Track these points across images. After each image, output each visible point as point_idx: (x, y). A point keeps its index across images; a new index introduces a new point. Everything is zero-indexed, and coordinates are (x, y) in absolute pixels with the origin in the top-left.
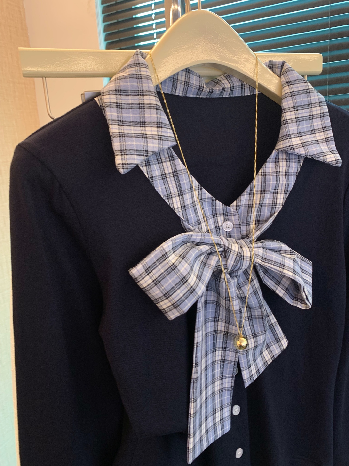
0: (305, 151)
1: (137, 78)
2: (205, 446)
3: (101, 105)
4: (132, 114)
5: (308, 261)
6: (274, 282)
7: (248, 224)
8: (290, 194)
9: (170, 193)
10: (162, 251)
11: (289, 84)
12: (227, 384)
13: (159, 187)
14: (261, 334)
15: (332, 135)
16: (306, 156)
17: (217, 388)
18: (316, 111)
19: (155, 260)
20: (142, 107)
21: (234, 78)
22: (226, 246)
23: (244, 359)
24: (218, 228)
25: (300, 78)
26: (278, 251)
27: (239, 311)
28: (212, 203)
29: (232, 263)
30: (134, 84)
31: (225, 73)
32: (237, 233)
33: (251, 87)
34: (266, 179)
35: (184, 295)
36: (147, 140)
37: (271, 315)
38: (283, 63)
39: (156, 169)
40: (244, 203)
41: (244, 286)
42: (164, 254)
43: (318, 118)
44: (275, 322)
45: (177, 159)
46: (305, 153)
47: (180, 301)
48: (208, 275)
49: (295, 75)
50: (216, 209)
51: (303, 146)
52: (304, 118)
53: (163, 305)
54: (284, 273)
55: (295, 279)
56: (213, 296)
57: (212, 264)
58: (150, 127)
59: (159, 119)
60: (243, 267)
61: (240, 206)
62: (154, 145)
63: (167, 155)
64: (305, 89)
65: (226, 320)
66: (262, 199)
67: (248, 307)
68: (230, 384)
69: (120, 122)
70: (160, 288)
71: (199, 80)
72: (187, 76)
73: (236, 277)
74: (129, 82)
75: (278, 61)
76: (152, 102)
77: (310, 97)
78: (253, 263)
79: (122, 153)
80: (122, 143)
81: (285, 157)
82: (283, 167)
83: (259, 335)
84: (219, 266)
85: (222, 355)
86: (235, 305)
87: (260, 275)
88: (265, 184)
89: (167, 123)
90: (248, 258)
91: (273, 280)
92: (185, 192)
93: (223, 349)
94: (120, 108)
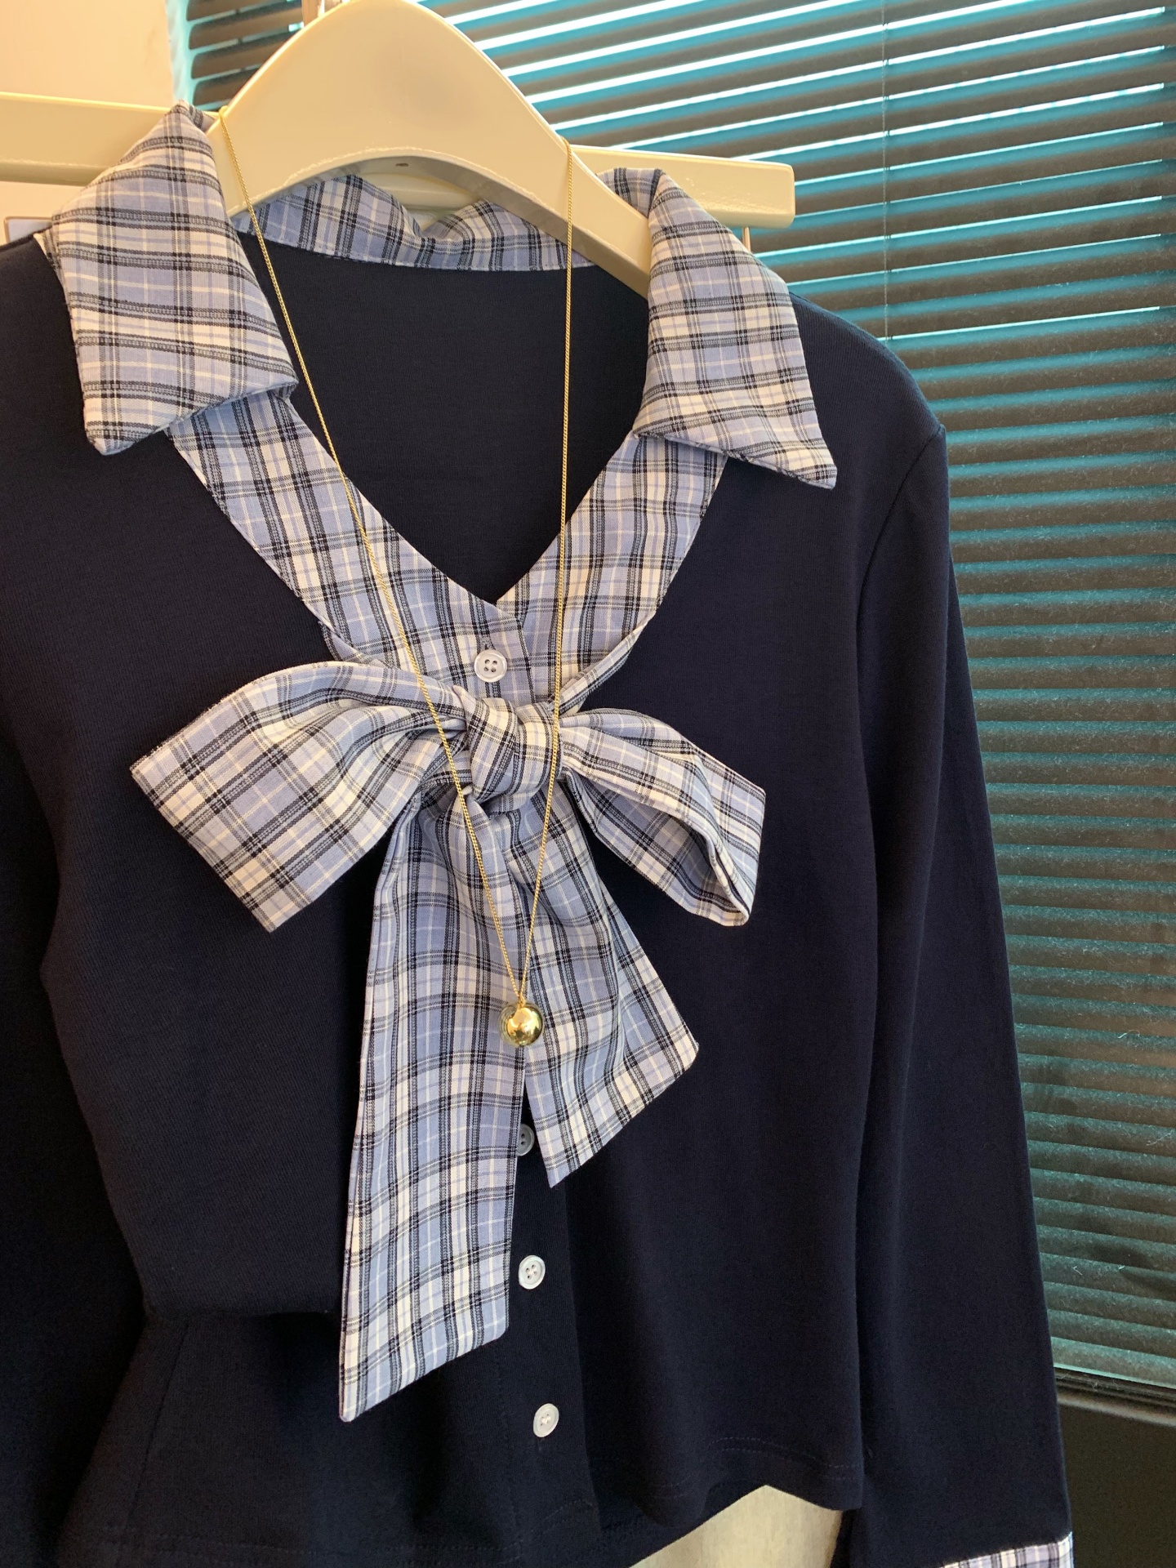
0: (718, 434)
1: (170, 179)
2: (409, 1375)
3: (52, 252)
4: (149, 282)
5: (750, 785)
6: (633, 838)
7: (552, 661)
8: (681, 569)
9: (282, 539)
10: (240, 707)
11: (671, 235)
13: (247, 518)
14: (598, 1009)
15: (810, 395)
16: (725, 451)
17: (458, 1188)
18: (757, 318)
19: (216, 736)
20: (183, 264)
21: (506, 213)
22: (469, 715)
23: (543, 1091)
24: (458, 673)
25: (704, 220)
26: (645, 741)
27: (514, 921)
28: (435, 587)
29: (488, 765)
30: (161, 197)
31: (477, 200)
32: (519, 687)
33: (561, 243)
34: (604, 521)
35: (310, 844)
36: (192, 361)
37: (641, 956)
38: (656, 176)
39: (235, 462)
40: (540, 597)
41: (536, 847)
42: (246, 717)
43: (766, 340)
44: (653, 982)
45: (307, 435)
46: (720, 441)
47: (296, 862)
48: (400, 794)
49: (690, 209)
50: (449, 608)
51: (714, 422)
52: (719, 337)
53: (246, 879)
54: (653, 802)
55: (686, 820)
56: (436, 879)
57: (417, 763)
58: (206, 323)
59: (236, 301)
60: (525, 782)
61: (528, 602)
62: (217, 377)
63: (272, 423)
64: (720, 250)
65: (478, 957)
66: (595, 581)
67: (556, 921)
68: (504, 1177)
69: (106, 303)
70: (231, 821)
71: (389, 211)
72: (349, 196)
73: (509, 817)
74: (141, 187)
75: (640, 170)
76: (215, 251)
77: (737, 277)
78: (557, 771)
79: (104, 392)
80: (108, 363)
81: (664, 458)
82: (656, 485)
83: (591, 1010)
84: (443, 774)
85: (471, 1078)
86: (502, 902)
87: (583, 810)
88: (603, 536)
89: (268, 319)
90: (539, 752)
91: (628, 831)
92: (335, 540)
93: (476, 1058)
94: (109, 262)
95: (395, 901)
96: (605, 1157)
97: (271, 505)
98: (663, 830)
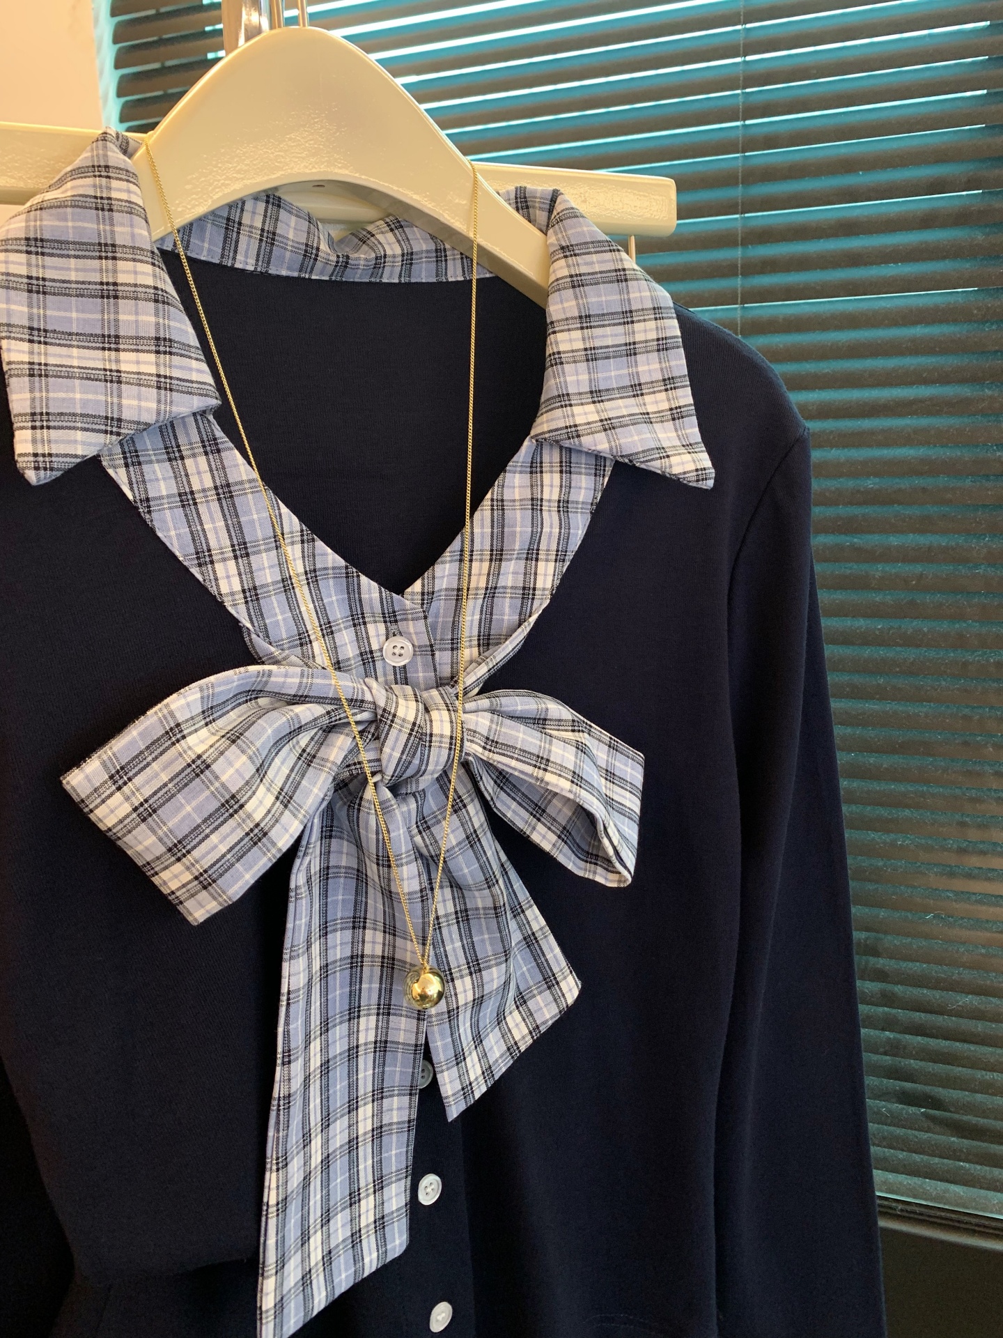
0: (609, 442)
1: (97, 209)
2: (320, 1301)
4: (77, 311)
5: (631, 751)
6: (527, 810)
7: (454, 646)
8: (572, 561)
9: (205, 548)
10: (165, 718)
11: (568, 253)
12: (395, 1113)
13: (171, 530)
14: (493, 962)
15: (691, 401)
16: (615, 456)
17: (365, 1126)
18: (645, 331)
19: (143, 747)
20: (110, 293)
21: (415, 229)
22: (380, 707)
23: (443, 1039)
24: (368, 659)
25: (599, 239)
26: (539, 722)
27: (419, 895)
28: (348, 582)
29: (397, 755)
30: (87, 226)
31: (387, 216)
32: (424, 672)
33: (467, 257)
34: (503, 519)
35: (231, 849)
36: (120, 390)
37: (531, 906)
38: (555, 196)
39: (160, 476)
40: (444, 587)
41: (439, 822)
42: (171, 729)
43: (652, 351)
44: (541, 929)
45: (230, 449)
46: (611, 449)
47: (218, 866)
48: (316, 790)
49: (585, 229)
50: (360, 600)
51: (605, 430)
52: (611, 350)
53: (171, 879)
54: (547, 783)
55: (578, 800)
56: (347, 854)
57: (332, 759)
58: (133, 351)
59: (162, 328)
60: (430, 768)
61: (433, 593)
62: (143, 404)
63: (195, 438)
64: (613, 268)
65: (385, 924)
66: (493, 574)
67: (455, 885)
68: (407, 1112)
69: (36, 333)
70: (157, 829)
71: (305, 229)
72: (269, 214)
73: (415, 797)
74: (70, 217)
75: (540, 188)
76: (141, 280)
77: (628, 292)
78: (461, 756)
79: (34, 424)
80: (37, 395)
81: (558, 460)
82: (551, 486)
83: (487, 964)
84: (355, 764)
85: (377, 1029)
86: (408, 878)
87: (483, 789)
88: (503, 532)
89: (192, 344)
90: (444, 740)
91: (524, 804)
92: (255, 546)
93: (381, 1011)
94: (38, 292)
95: (309, 880)
96: (498, 1090)
97: (195, 515)
98: (554, 801)
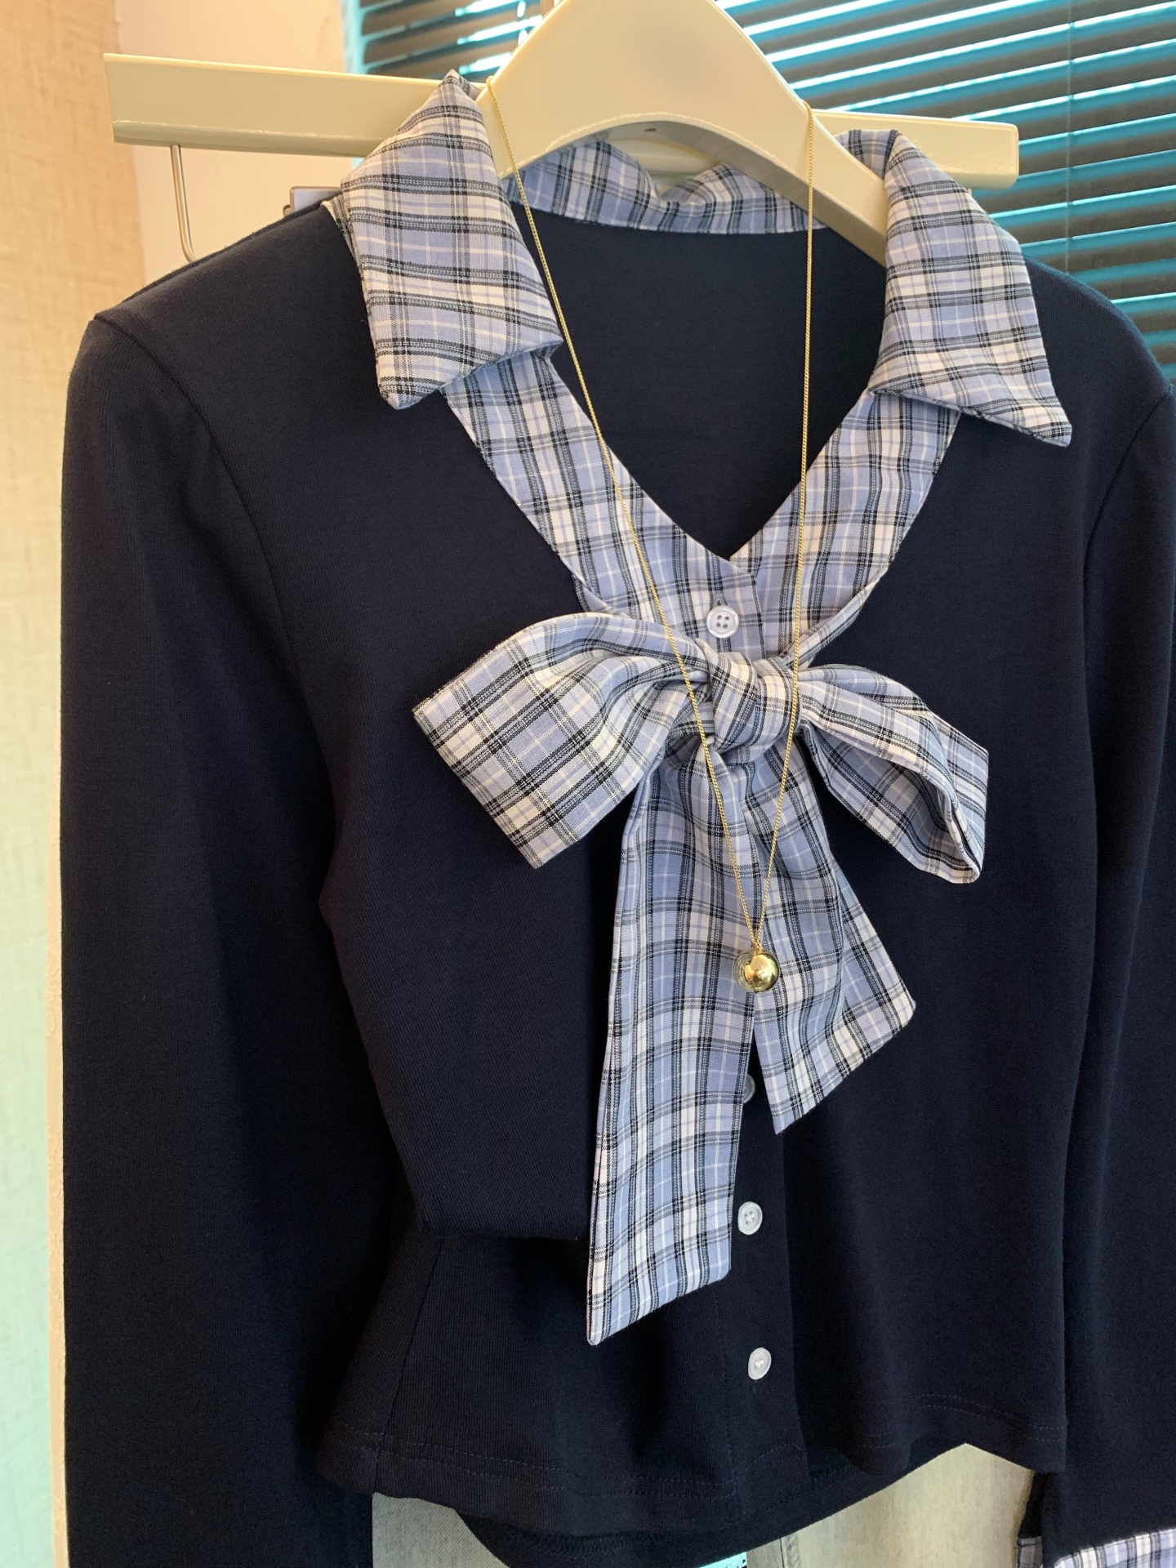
0: (956, 391)
1: (448, 146)
2: (645, 1305)
3: (341, 218)
4: (431, 245)
5: (974, 746)
6: (863, 793)
7: (785, 616)
8: (913, 526)
9: (542, 496)
10: (514, 653)
11: (909, 195)
12: (718, 1121)
13: (510, 475)
14: (824, 961)
15: (1043, 353)
16: (962, 408)
17: (688, 1131)
18: (992, 277)
19: (493, 680)
20: (461, 227)
21: (744, 177)
22: (713, 666)
23: (771, 1039)
24: (692, 628)
25: (941, 179)
26: (880, 697)
27: (752, 870)
28: (674, 544)
29: (731, 716)
30: (440, 163)
31: (716, 165)
32: (750, 642)
33: (797, 207)
34: (839, 477)
35: (578, 785)
36: (472, 320)
37: (860, 913)
38: (892, 137)
39: (501, 420)
40: (772, 553)
41: (768, 800)
42: (520, 663)
43: (1000, 299)
44: (871, 939)
45: (566, 394)
46: (958, 398)
47: (565, 801)
48: (654, 741)
49: (927, 169)
50: (686, 565)
51: (952, 379)
52: (956, 296)
53: (516, 817)
54: (891, 755)
55: (925, 774)
56: (674, 827)
57: (667, 713)
58: (483, 284)
59: (509, 262)
60: (764, 733)
61: (761, 559)
62: (494, 335)
63: (533, 381)
64: (957, 209)
65: (712, 905)
66: (828, 538)
67: (784, 873)
68: (730, 1121)
69: (393, 264)
70: (506, 761)
71: (636, 176)
72: (599, 161)
73: (744, 768)
74: (423, 154)
75: (876, 131)
76: (491, 214)
77: (974, 236)
78: (796, 723)
79: (396, 349)
80: (398, 321)
81: (898, 415)
82: (890, 442)
83: (818, 963)
84: (688, 724)
85: (701, 1023)
86: (740, 851)
87: (817, 764)
88: (838, 491)
89: (536, 280)
90: (779, 704)
91: (860, 786)
92: (589, 496)
93: (706, 1004)
94: (395, 226)
95: (638, 846)
96: (827, 1108)
97: (532, 462)
98: (893, 786)
